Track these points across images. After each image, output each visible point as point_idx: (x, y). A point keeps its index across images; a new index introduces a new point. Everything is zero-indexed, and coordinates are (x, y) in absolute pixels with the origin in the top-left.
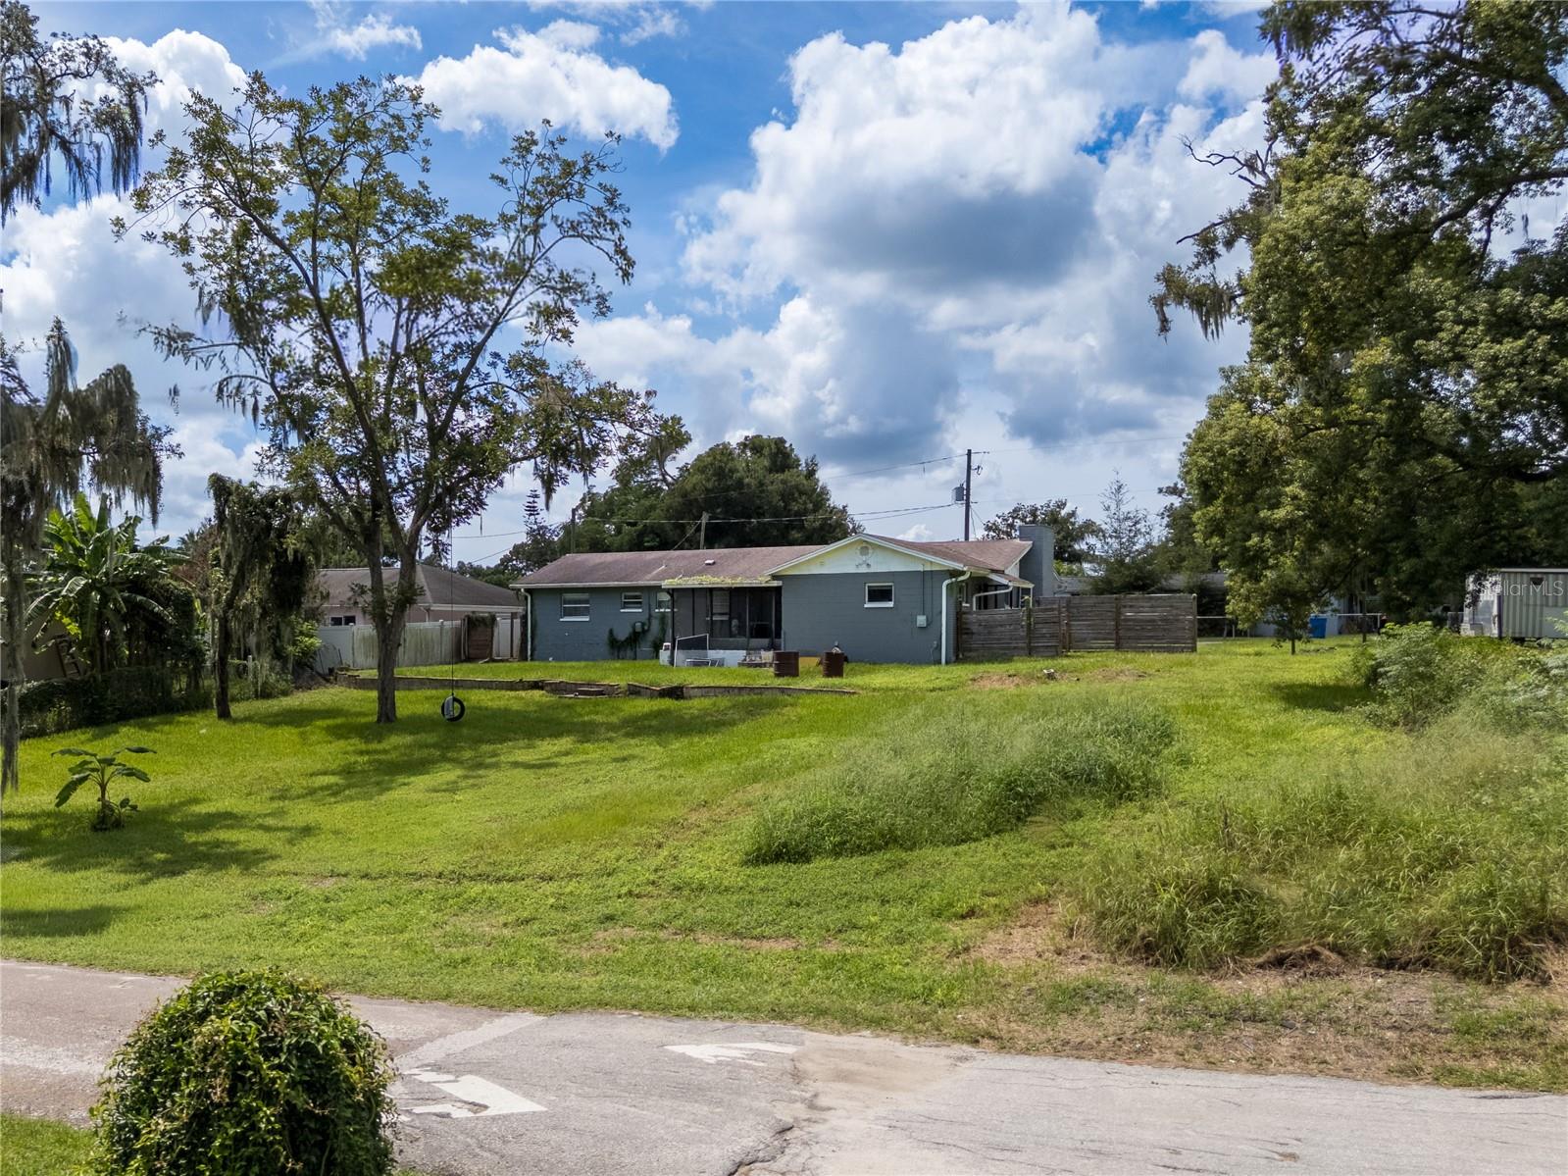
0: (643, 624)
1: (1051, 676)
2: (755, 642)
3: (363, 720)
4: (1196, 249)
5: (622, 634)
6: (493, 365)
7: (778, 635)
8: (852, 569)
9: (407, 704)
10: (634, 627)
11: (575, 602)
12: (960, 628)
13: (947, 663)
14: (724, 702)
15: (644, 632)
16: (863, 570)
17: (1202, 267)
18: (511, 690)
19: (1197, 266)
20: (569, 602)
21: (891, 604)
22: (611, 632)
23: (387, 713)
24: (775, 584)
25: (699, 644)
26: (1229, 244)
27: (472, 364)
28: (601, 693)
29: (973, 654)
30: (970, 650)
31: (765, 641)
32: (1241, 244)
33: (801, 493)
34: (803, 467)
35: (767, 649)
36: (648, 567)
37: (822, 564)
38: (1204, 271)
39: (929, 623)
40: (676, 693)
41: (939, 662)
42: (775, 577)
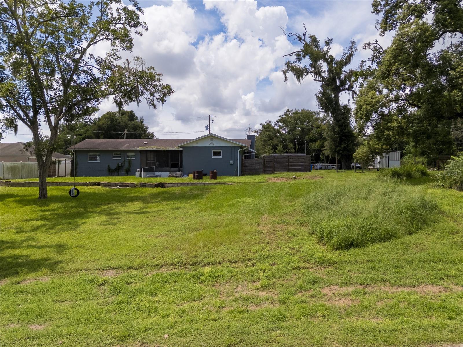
0: (122, 164)
1: (295, 178)
2: (172, 169)
3: (33, 197)
4: (296, 57)
5: (113, 167)
6: (90, 59)
7: (181, 167)
8: (207, 145)
9: (51, 191)
10: (118, 165)
11: (92, 156)
12: (243, 165)
13: (239, 176)
14: (186, 188)
15: (122, 166)
16: (212, 145)
17: (297, 63)
18: (87, 186)
19: (296, 62)
20: (91, 156)
21: (221, 157)
22: (109, 166)
23: (43, 195)
24: (181, 149)
25: (152, 170)
26: (304, 57)
27: (81, 57)
28: (128, 186)
29: (246, 173)
30: (245, 172)
31: (177, 169)
32: (307, 57)
33: (140, 128)
34: (139, 121)
35: (179, 171)
36: (123, 144)
37: (197, 143)
38: (297, 64)
39: (234, 163)
40: (161, 185)
41: (237, 175)
42: (181, 147)
